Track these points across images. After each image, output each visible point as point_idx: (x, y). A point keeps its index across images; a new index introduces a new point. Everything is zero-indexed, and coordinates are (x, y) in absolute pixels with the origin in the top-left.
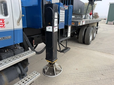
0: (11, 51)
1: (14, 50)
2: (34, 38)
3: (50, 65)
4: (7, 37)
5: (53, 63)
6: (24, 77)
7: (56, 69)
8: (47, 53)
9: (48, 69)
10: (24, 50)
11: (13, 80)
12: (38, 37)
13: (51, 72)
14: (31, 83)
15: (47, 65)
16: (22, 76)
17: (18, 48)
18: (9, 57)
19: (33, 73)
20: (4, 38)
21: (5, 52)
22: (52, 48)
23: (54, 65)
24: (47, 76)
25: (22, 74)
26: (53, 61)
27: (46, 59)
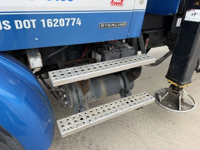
0: (117, 49)
1: (121, 49)
2: (149, 35)
3: (172, 89)
4: (121, 23)
5: (181, 87)
6: (127, 95)
7: (182, 100)
8: (172, 67)
9: (166, 95)
10: (134, 52)
11: (112, 94)
12: (156, 34)
13: (172, 103)
14: (139, 109)
15: (166, 88)
16: (124, 93)
17: (127, 48)
18: (114, 58)
19: (143, 93)
20: (117, 24)
21: (109, 51)
22: (189, 58)
23: (181, 92)
24: (163, 107)
25: (125, 90)
26: (182, 83)
27: (166, 77)
